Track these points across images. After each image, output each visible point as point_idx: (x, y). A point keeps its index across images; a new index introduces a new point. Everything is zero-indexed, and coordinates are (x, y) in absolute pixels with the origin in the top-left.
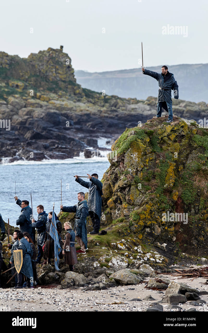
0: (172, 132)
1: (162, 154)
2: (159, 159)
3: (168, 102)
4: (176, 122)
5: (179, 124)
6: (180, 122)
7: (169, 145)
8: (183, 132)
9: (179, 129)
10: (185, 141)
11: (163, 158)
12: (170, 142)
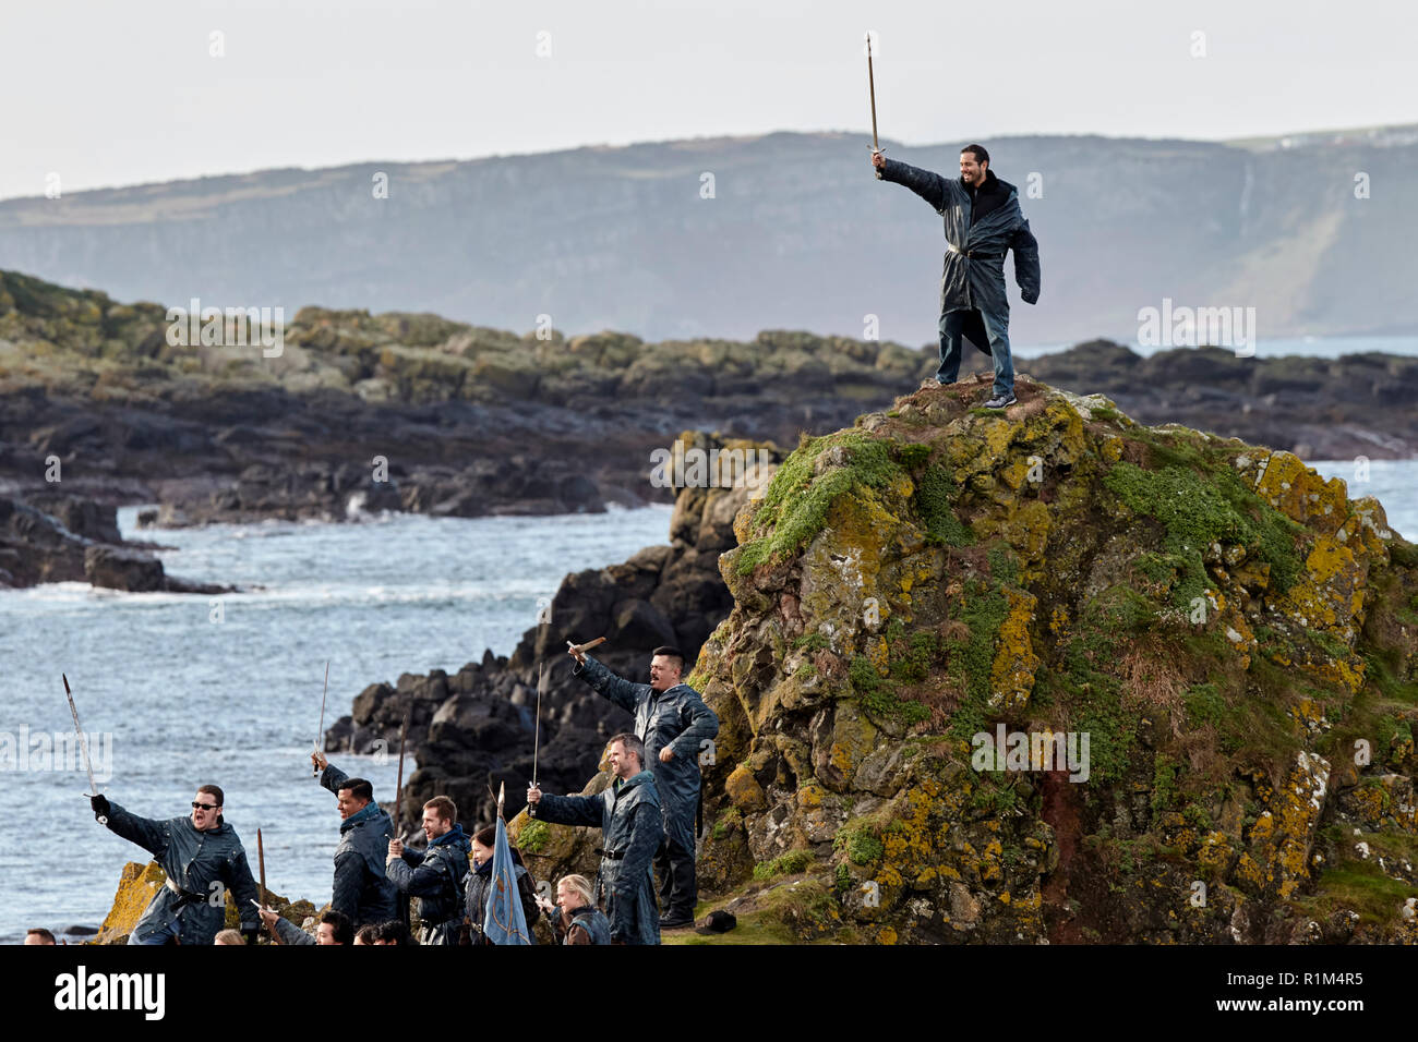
0: (1014, 452)
1: (971, 556)
2: (958, 579)
3: (991, 313)
4: (1029, 406)
5: (1044, 413)
6: (1048, 403)
7: (1001, 514)
8: (1066, 449)
9: (1043, 439)
10: (1071, 495)
11: (980, 574)
12: (1008, 500)
